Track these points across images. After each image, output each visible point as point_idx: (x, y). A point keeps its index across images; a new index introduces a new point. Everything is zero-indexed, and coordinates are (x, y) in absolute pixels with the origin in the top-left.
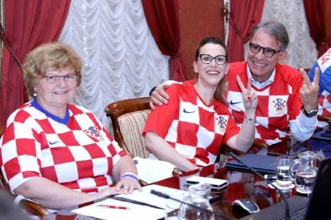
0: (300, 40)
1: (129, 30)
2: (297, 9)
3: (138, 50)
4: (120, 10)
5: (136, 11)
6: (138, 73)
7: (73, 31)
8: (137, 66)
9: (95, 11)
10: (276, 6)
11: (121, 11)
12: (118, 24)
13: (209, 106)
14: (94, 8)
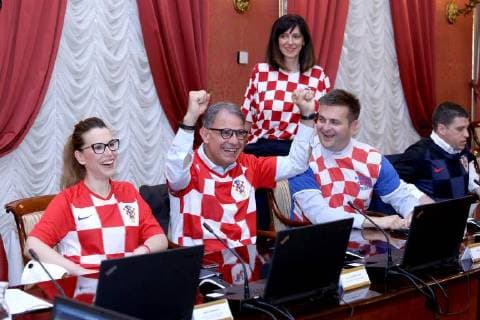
0: (395, 131)
1: (135, 116)
2: (389, 92)
3: (148, 141)
4: (122, 90)
5: (146, 93)
6: (148, 168)
7: (57, 116)
8: (146, 160)
9: (88, 92)
10: (357, 87)
11: (124, 92)
12: (120, 108)
13: (108, 198)
14: (85, 87)
